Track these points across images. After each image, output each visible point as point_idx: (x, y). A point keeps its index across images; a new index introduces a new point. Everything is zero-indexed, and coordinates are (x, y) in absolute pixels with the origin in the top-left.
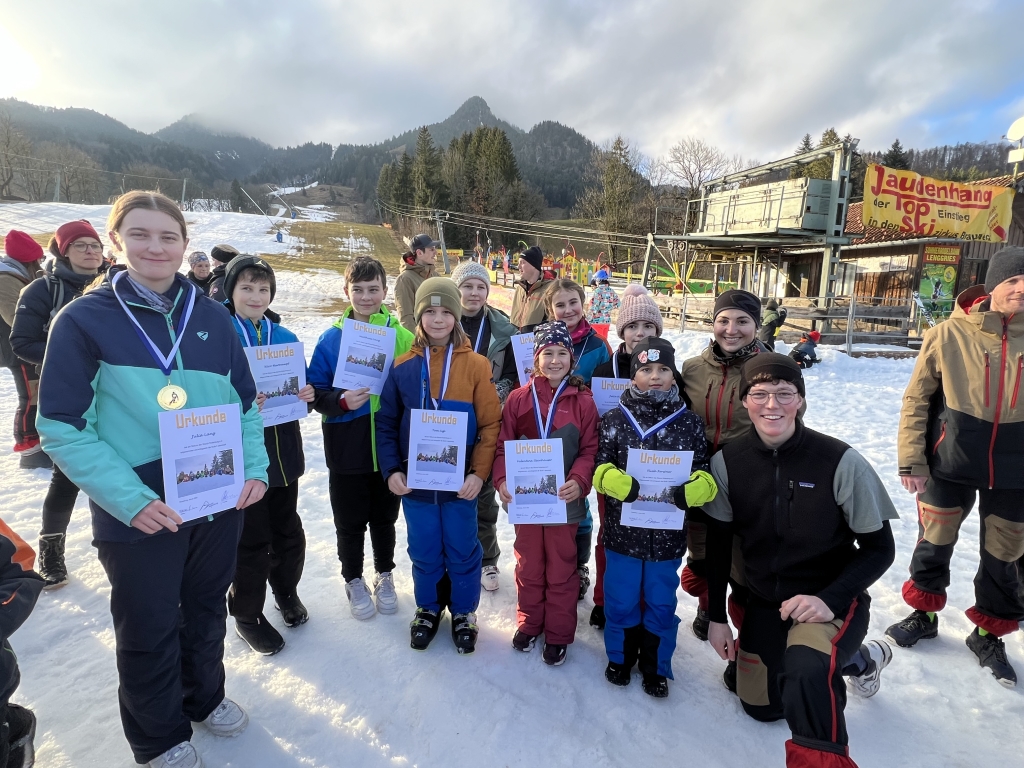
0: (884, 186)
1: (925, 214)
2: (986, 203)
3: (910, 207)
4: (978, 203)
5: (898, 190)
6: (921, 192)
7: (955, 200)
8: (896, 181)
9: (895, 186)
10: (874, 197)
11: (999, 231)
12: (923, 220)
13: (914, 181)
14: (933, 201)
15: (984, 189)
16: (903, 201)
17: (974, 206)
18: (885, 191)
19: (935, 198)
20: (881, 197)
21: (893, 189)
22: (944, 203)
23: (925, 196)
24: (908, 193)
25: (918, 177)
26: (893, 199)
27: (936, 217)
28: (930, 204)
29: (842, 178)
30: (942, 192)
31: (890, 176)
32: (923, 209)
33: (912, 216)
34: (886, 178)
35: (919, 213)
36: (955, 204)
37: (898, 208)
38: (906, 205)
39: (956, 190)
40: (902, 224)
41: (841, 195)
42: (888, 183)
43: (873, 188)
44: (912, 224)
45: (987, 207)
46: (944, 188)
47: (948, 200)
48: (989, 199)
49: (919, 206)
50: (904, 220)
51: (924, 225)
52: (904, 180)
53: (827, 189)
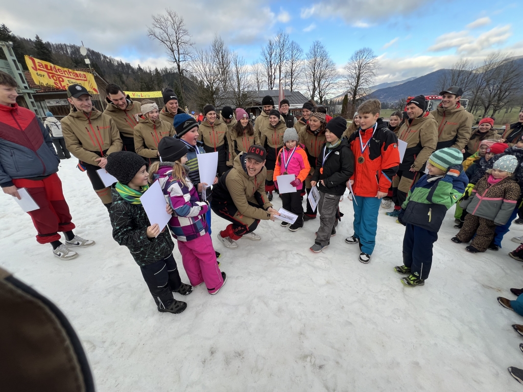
0: (38, 67)
1: (63, 81)
2: (85, 79)
3: (55, 78)
4: (81, 78)
5: (45, 70)
6: (57, 72)
7: (72, 77)
8: (42, 65)
9: (43, 67)
10: (35, 72)
11: (94, 89)
12: (63, 84)
13: (51, 67)
14: (64, 76)
15: (82, 73)
16: (51, 75)
17: (81, 80)
18: (39, 70)
19: (64, 75)
20: (39, 72)
21: (42, 69)
22: (68, 77)
23: (59, 73)
24: (50, 71)
25: (52, 65)
26: (46, 74)
27: (68, 83)
28: (63, 78)
29: (14, 61)
30: (66, 73)
31: (38, 63)
32: (61, 79)
33: (58, 82)
34: (37, 64)
35: (60, 81)
36: (73, 78)
37: (50, 78)
38: (53, 77)
39: (71, 72)
40: (55, 85)
41: (18, 69)
42: (39, 66)
43: (33, 68)
44: (59, 85)
45: (86, 80)
46: (66, 71)
47: (70, 76)
48: (85, 77)
49: (59, 78)
50: (55, 83)
51: (64, 86)
52: (46, 66)
53: (8, 65)
